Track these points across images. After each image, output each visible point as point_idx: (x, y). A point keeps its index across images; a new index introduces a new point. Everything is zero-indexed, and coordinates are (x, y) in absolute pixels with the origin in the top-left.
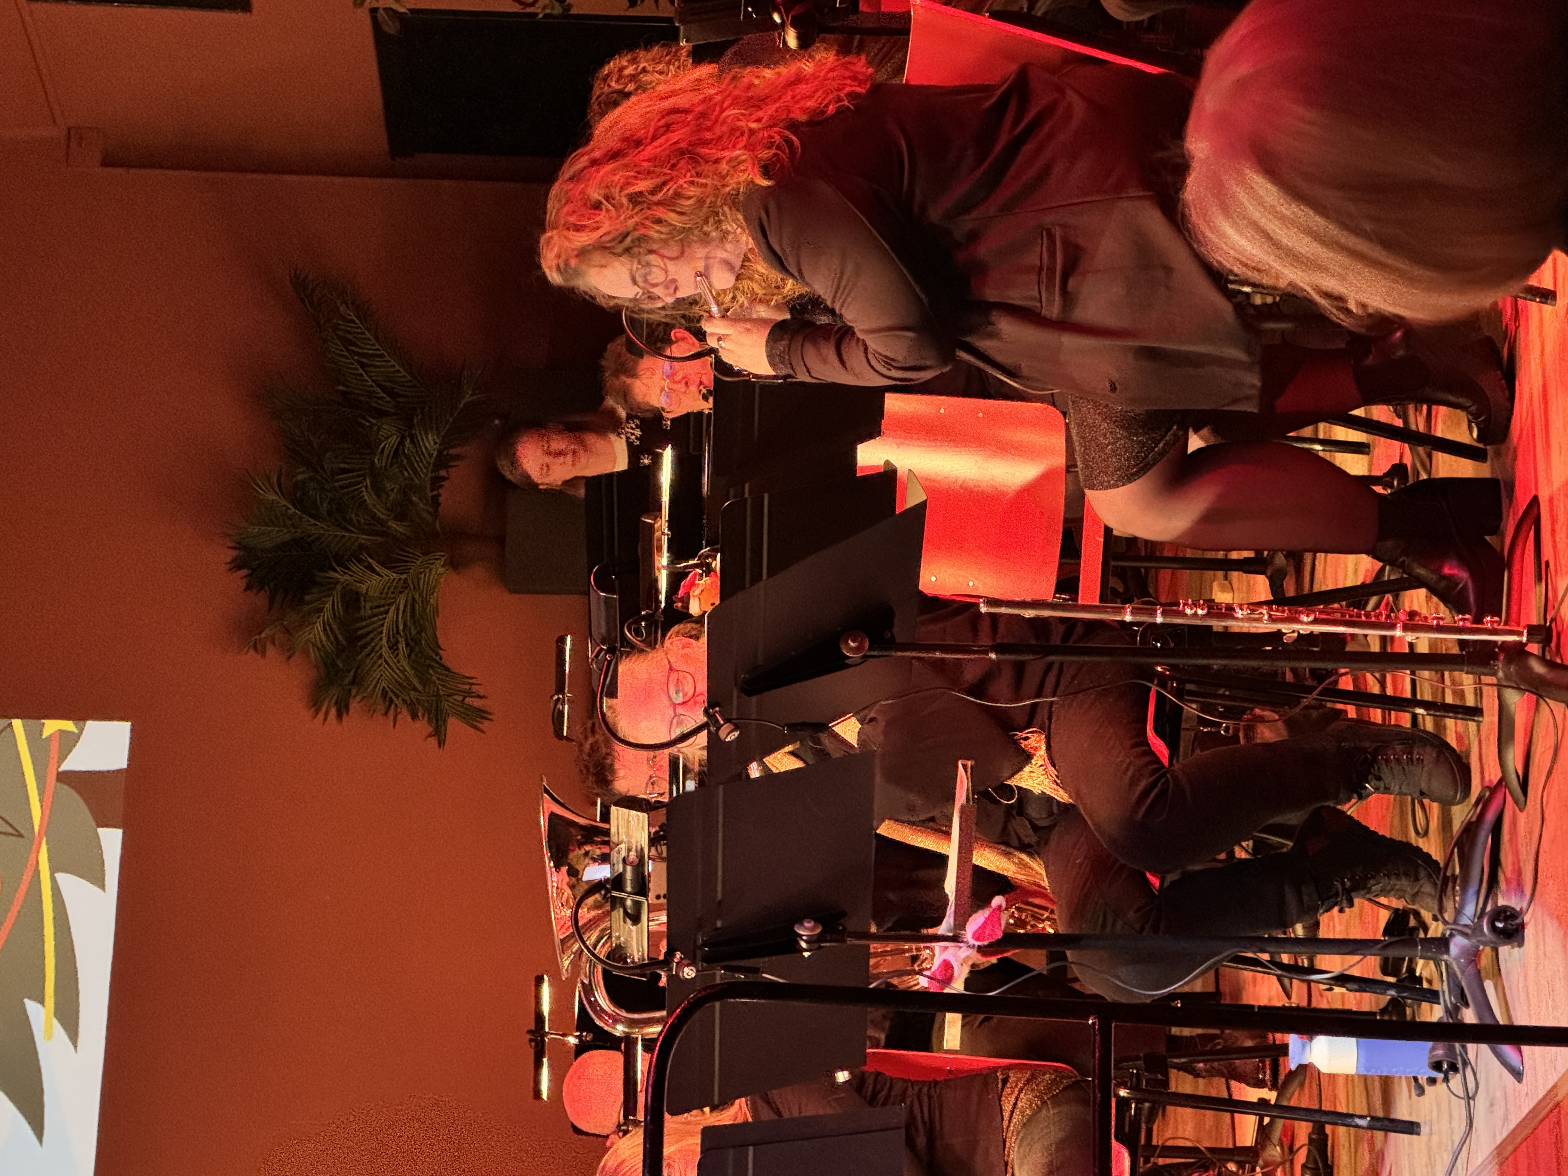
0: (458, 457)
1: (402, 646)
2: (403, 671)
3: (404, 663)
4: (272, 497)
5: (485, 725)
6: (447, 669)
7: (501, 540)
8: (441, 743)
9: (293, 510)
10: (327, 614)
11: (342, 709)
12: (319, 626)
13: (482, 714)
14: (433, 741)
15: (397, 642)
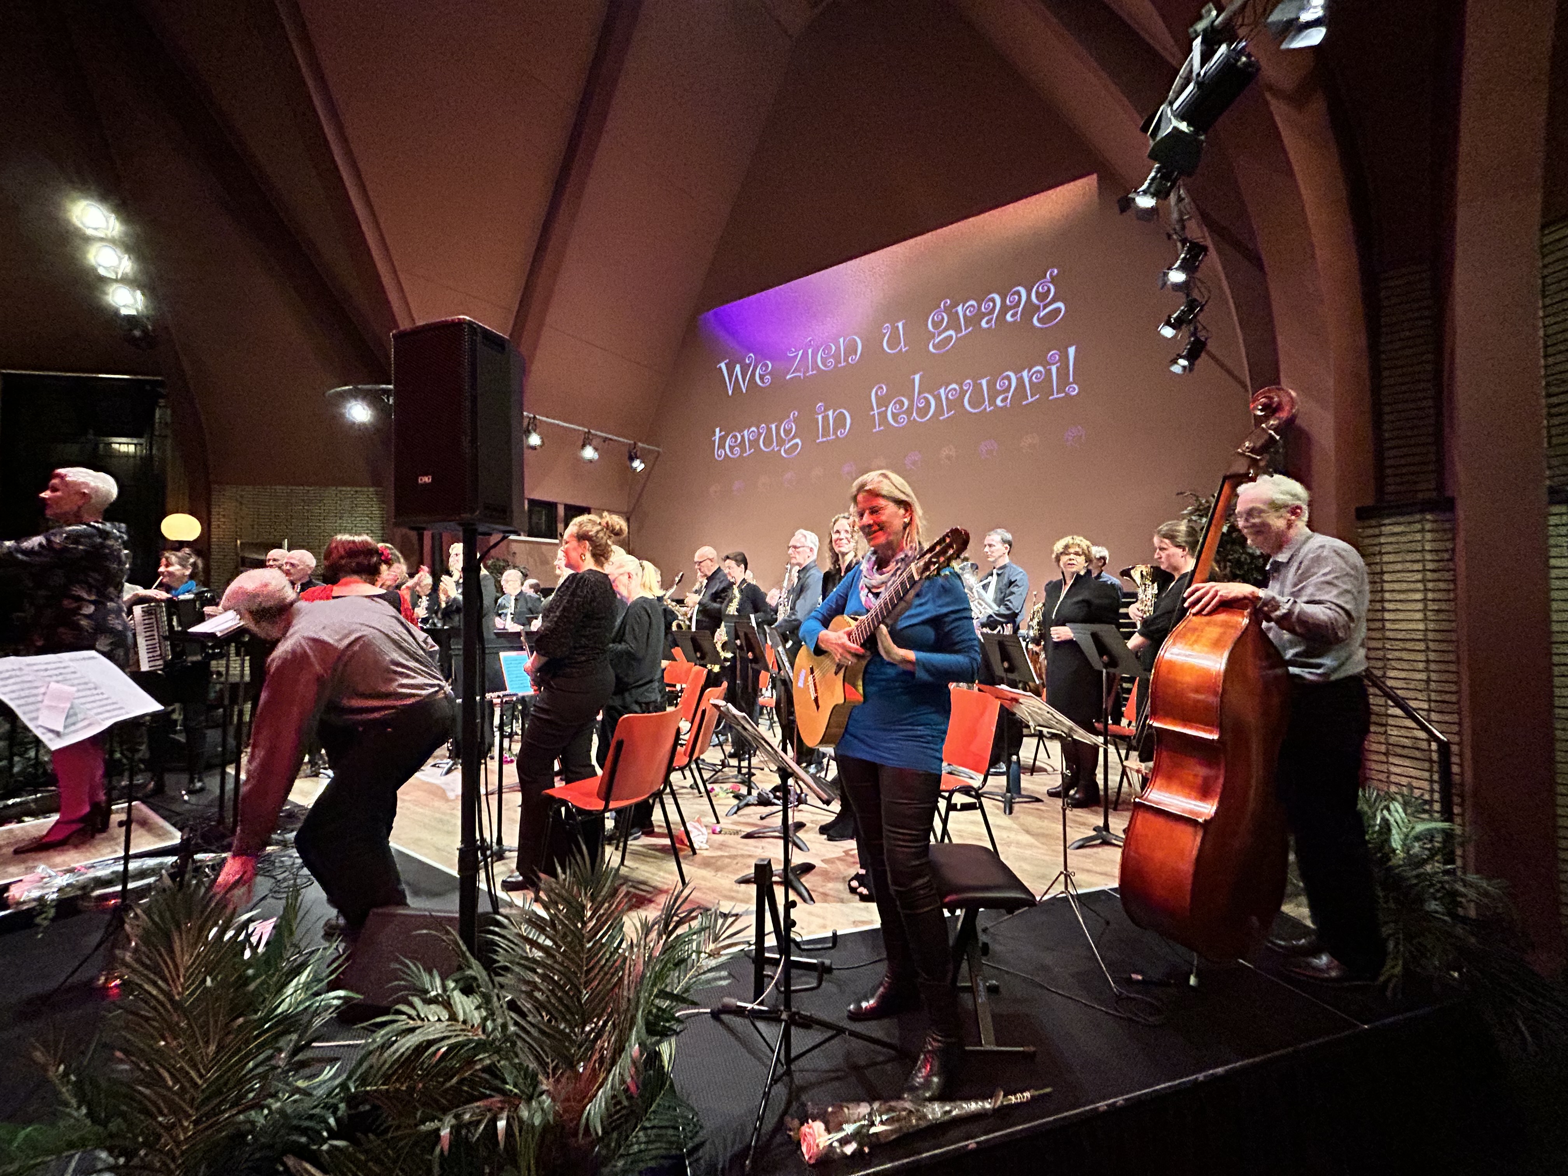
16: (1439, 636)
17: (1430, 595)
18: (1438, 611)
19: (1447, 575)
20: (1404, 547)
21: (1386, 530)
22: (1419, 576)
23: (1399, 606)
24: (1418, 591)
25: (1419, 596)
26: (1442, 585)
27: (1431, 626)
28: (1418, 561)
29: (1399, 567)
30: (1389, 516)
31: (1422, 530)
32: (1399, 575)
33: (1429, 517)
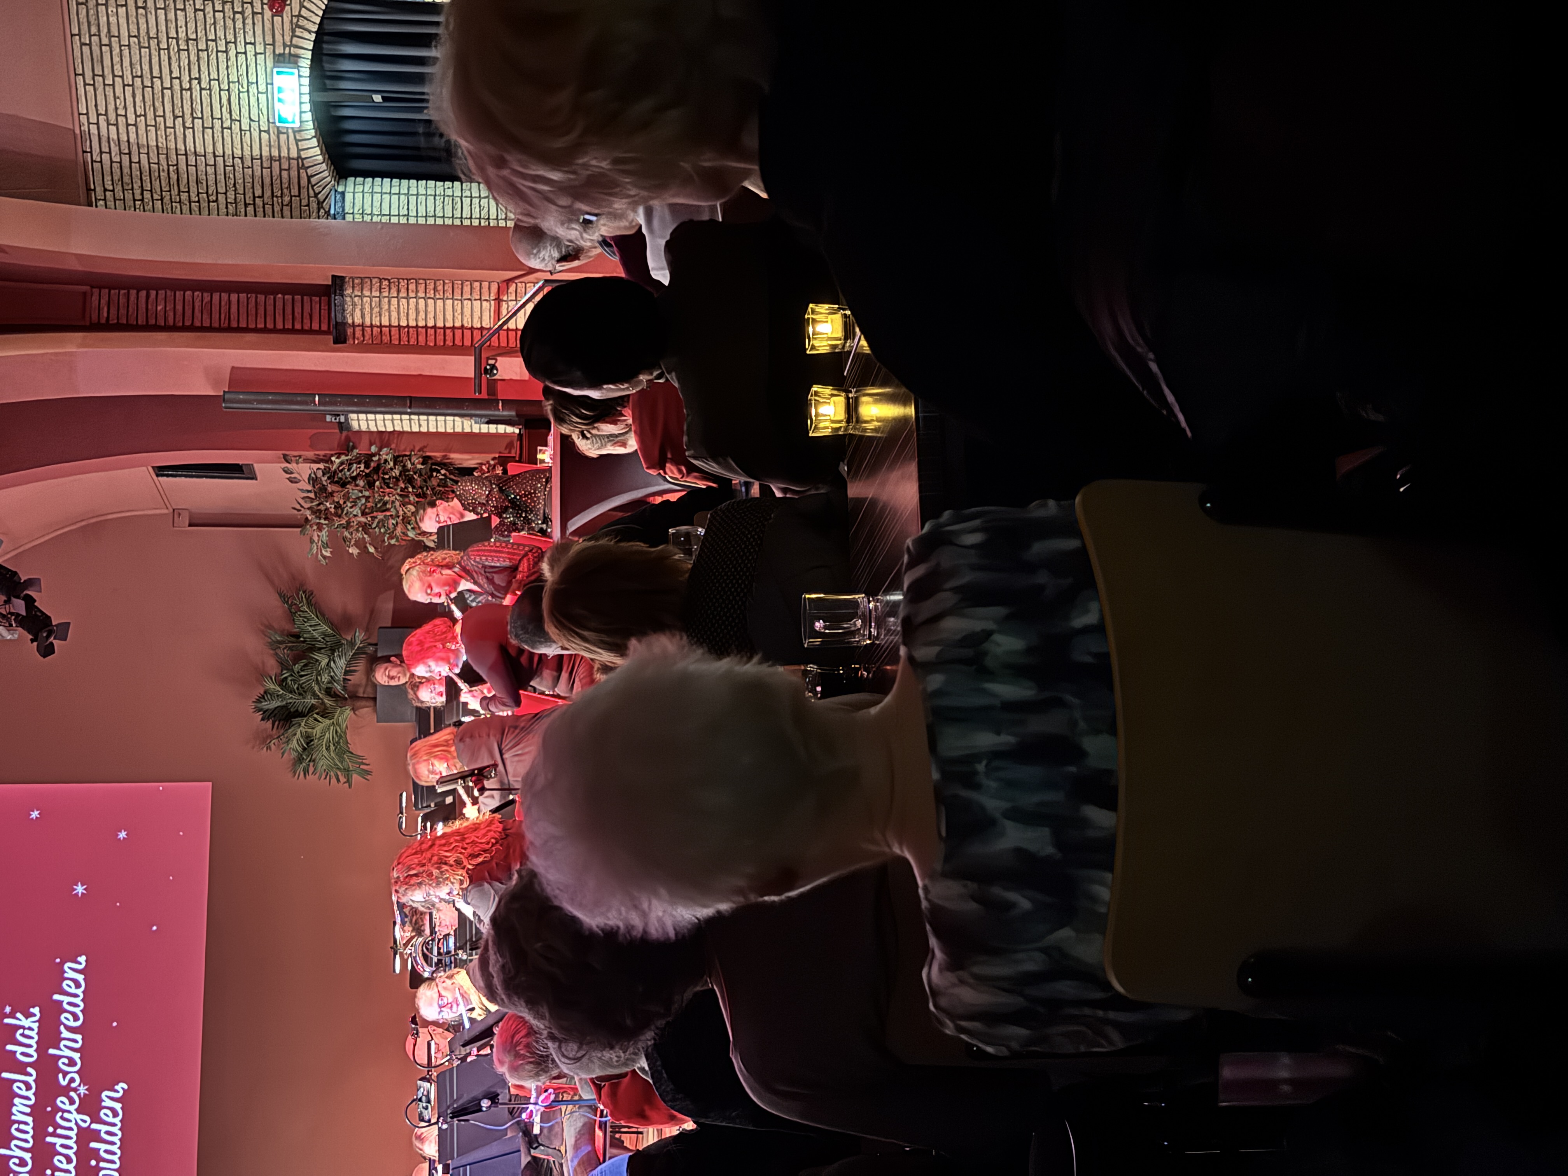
0: (355, 671)
1: (332, 747)
2: (333, 759)
3: (333, 755)
4: (272, 686)
5: (369, 777)
6: (352, 753)
7: (375, 699)
8: (350, 786)
9: (282, 692)
10: (298, 735)
11: (306, 772)
12: (295, 741)
13: (368, 772)
14: (347, 785)
15: (329, 746)
16: (458, 291)
17: (421, 294)
18: (435, 289)
19: (403, 283)
20: (376, 310)
21: (358, 321)
22: (404, 301)
23: (431, 315)
24: (417, 303)
25: (422, 302)
26: (412, 287)
27: (449, 294)
28: (389, 302)
29: (394, 315)
30: (344, 317)
31: (361, 297)
32: (402, 314)
33: (349, 291)
